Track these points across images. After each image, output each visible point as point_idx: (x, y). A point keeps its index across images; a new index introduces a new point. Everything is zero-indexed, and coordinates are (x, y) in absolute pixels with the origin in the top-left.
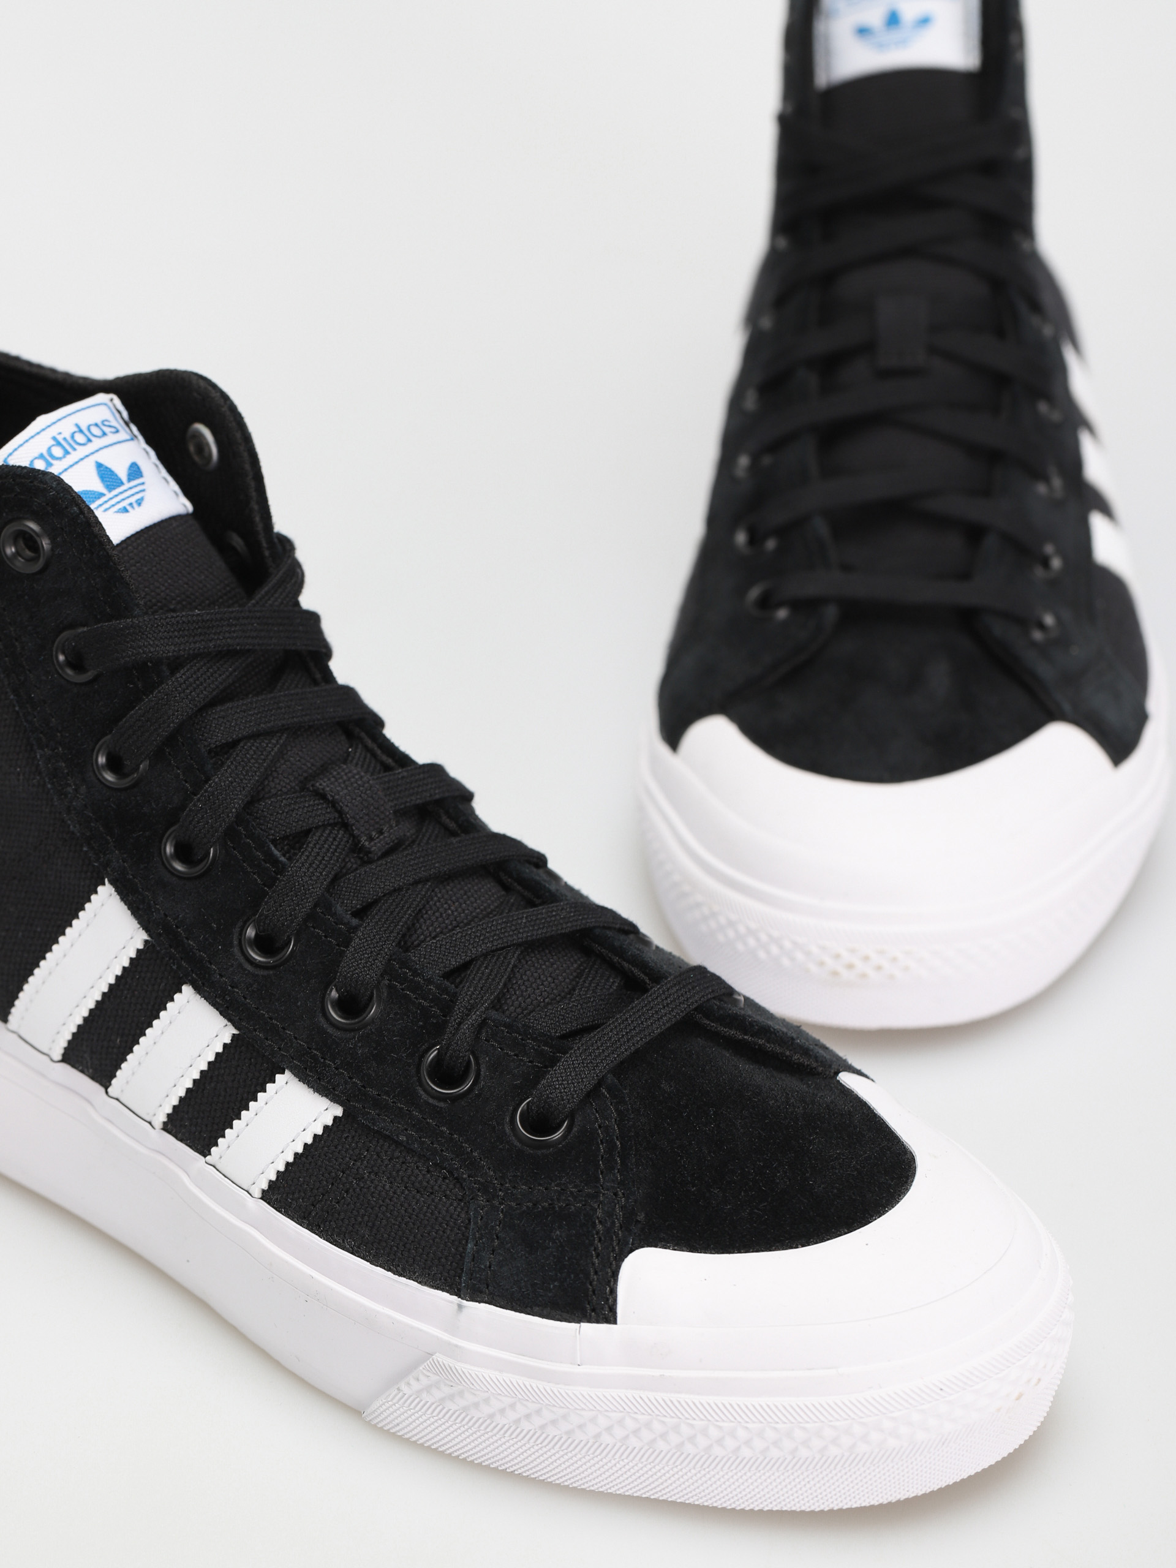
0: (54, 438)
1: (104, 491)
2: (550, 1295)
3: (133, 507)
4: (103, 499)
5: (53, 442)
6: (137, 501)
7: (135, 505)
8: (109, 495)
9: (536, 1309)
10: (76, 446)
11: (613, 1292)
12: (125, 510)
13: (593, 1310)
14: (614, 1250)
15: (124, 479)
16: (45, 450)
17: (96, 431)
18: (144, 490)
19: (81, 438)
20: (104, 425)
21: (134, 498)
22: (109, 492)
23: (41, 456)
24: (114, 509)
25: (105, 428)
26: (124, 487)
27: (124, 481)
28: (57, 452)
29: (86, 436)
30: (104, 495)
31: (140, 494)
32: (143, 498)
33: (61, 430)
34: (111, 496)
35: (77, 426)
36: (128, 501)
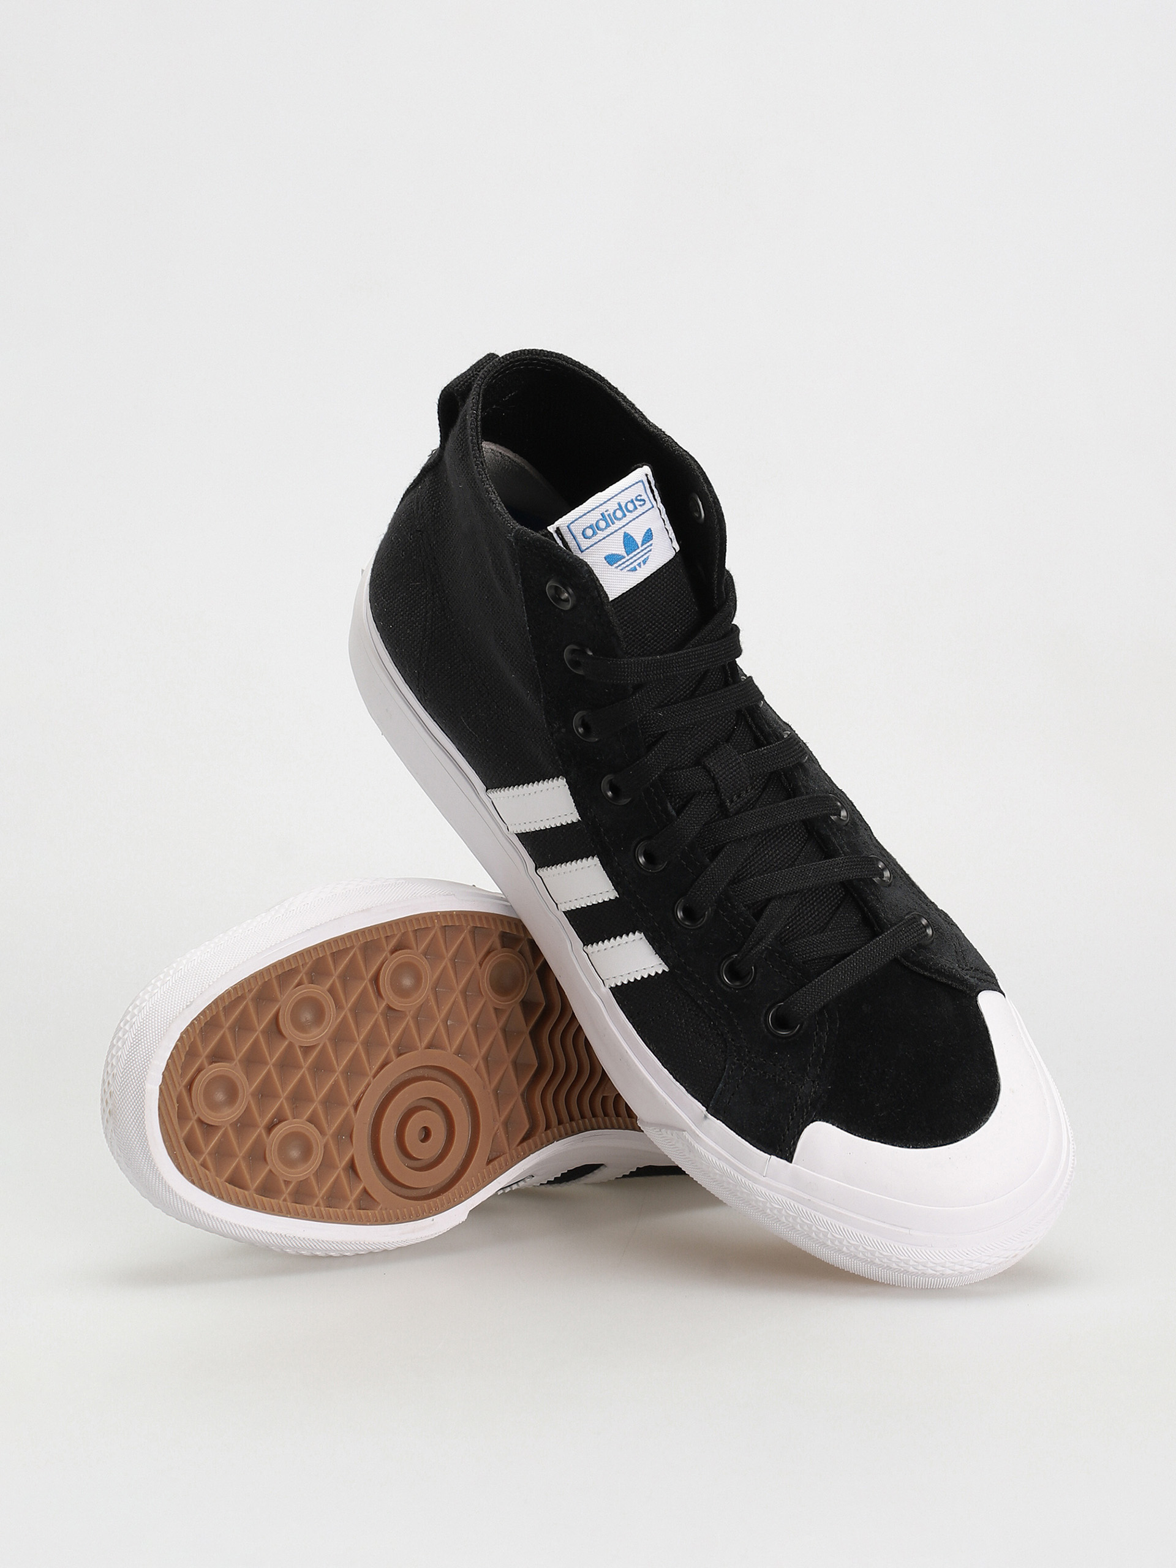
0: (602, 514)
1: (626, 555)
2: (758, 1134)
3: (640, 567)
4: (624, 560)
5: (601, 517)
6: (643, 561)
7: (642, 564)
8: (627, 558)
9: (748, 1138)
10: (615, 521)
11: (795, 1144)
12: (635, 569)
13: (781, 1150)
14: (803, 1118)
15: (640, 544)
16: (594, 523)
17: (631, 507)
18: (650, 551)
19: (619, 514)
20: (637, 500)
21: (643, 559)
22: (628, 555)
23: (591, 527)
24: (628, 568)
25: (637, 503)
26: (638, 551)
27: (640, 545)
28: (602, 524)
29: (623, 511)
30: (624, 557)
31: (647, 555)
32: (648, 557)
33: (608, 508)
34: (628, 558)
35: (619, 504)
36: (638, 561)
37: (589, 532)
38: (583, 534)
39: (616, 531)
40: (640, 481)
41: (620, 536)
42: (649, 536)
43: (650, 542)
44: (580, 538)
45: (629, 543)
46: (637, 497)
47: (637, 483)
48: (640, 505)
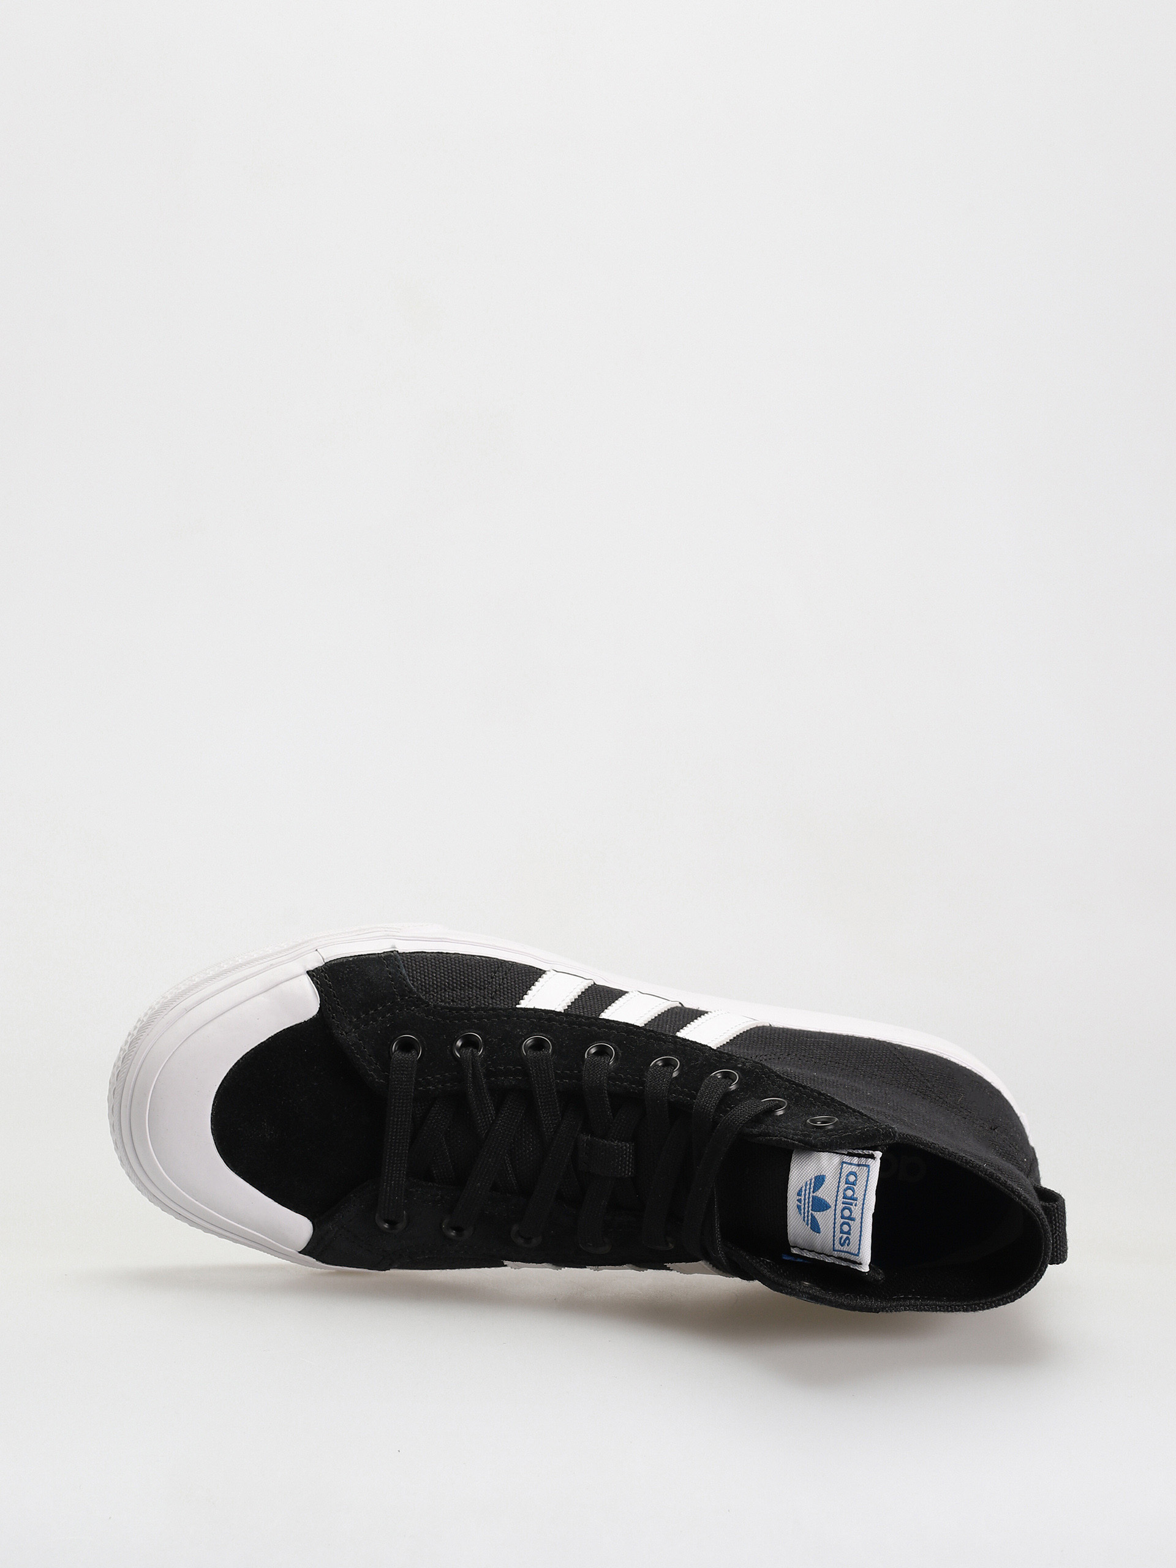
0: (856, 1199)
3: (798, 1200)
5: (855, 1197)
10: (844, 1206)
15: (815, 1213)
16: (855, 1188)
17: (846, 1228)
18: (804, 1220)
19: (847, 1213)
20: (847, 1238)
21: (802, 1207)
22: (813, 1196)
23: (854, 1183)
24: (803, 1189)
25: (845, 1236)
26: (810, 1209)
27: (813, 1212)
28: (849, 1193)
29: (846, 1218)
30: (813, 1192)
31: (802, 1215)
32: (800, 1213)
33: (857, 1207)
34: (811, 1195)
35: (853, 1220)
36: (803, 1202)
37: (852, 1178)
38: (854, 1174)
39: (836, 1201)
40: (859, 1252)
41: (830, 1201)
42: (815, 1227)
43: (810, 1226)
44: (854, 1169)
45: (820, 1205)
46: (849, 1241)
47: (859, 1249)
48: (841, 1238)
